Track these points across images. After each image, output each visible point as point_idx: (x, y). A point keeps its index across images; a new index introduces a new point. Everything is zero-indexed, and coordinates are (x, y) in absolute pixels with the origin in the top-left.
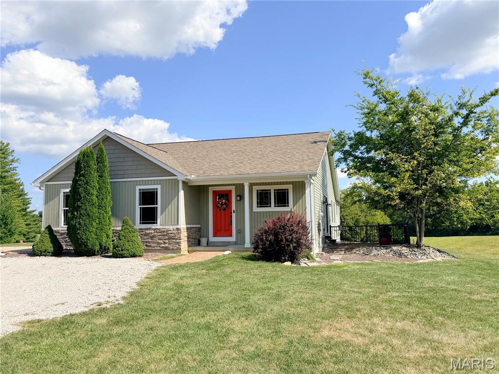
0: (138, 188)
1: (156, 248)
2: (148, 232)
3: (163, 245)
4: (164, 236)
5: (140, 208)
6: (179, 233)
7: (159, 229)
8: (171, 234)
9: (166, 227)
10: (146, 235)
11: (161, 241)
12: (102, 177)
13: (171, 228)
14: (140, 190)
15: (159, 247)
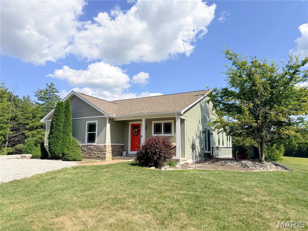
0: (87, 122)
1: (94, 156)
2: (90, 147)
3: (97, 155)
4: (98, 149)
5: (88, 133)
6: (105, 148)
7: (96, 146)
8: (101, 148)
9: (99, 145)
10: (90, 149)
11: (96, 153)
12: (66, 116)
13: (102, 145)
14: (88, 123)
15: (95, 156)
